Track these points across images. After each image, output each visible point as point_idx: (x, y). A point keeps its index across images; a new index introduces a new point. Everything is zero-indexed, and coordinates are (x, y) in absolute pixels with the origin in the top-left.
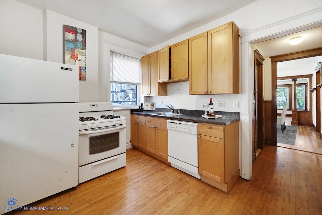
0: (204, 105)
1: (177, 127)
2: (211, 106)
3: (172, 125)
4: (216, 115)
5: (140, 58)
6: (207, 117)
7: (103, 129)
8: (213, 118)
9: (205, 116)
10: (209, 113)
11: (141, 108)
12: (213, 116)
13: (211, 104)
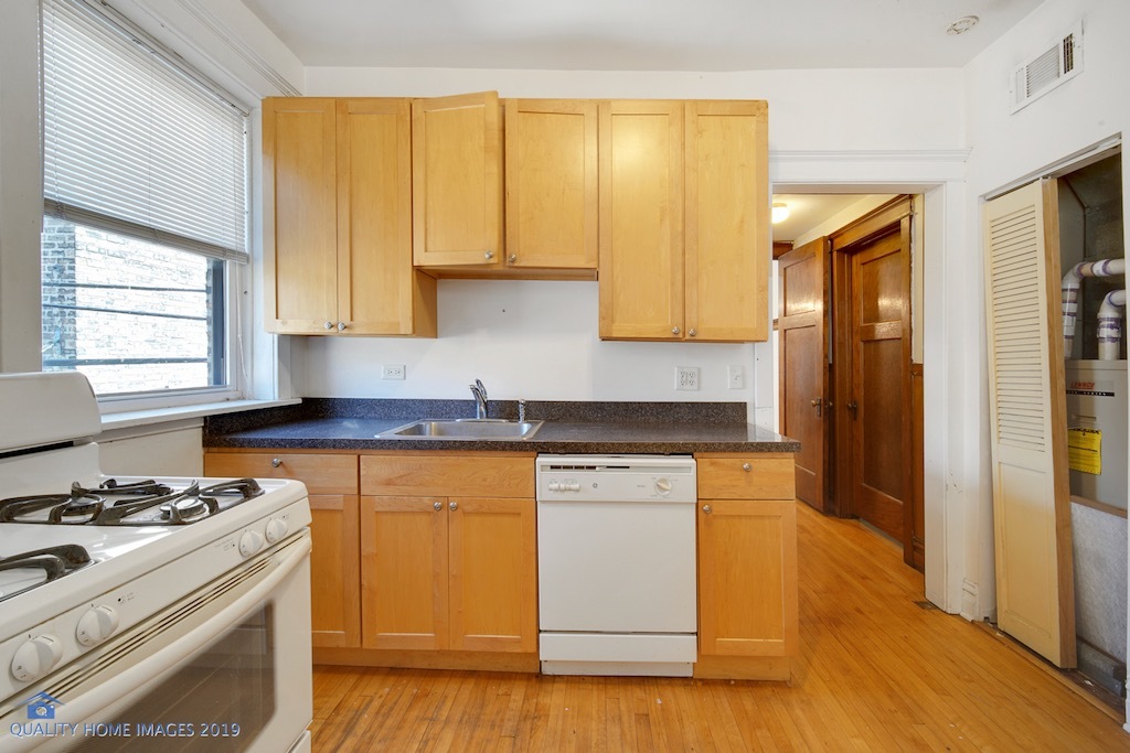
3: (566, 481)
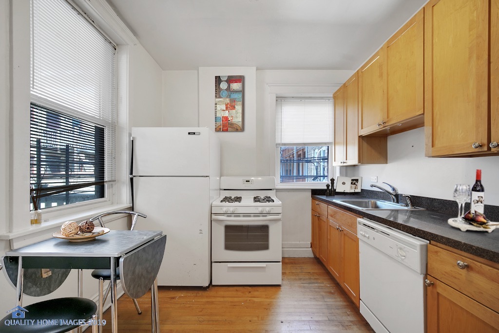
0: (456, 190)
1: (374, 239)
2: (476, 195)
3: (365, 232)
4: (491, 223)
5: (332, 96)
6: (464, 227)
7: (244, 216)
8: (481, 229)
9: (458, 222)
10: (471, 216)
11: (330, 187)
12: (482, 224)
13: (478, 187)
